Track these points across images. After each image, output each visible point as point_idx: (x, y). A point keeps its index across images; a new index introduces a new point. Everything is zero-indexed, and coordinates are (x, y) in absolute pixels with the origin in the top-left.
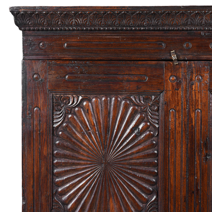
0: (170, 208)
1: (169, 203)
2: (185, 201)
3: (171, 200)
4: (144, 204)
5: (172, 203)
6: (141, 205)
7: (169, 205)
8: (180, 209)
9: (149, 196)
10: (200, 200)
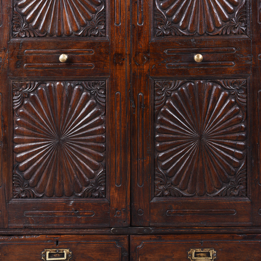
0: (116, 17)
1: (116, 12)
2: (129, 10)
3: (117, 9)
4: (94, 14)
5: (118, 12)
6: (91, 15)
7: (116, 14)
8: (124, 17)
9: (98, 7)
10: (143, 9)
